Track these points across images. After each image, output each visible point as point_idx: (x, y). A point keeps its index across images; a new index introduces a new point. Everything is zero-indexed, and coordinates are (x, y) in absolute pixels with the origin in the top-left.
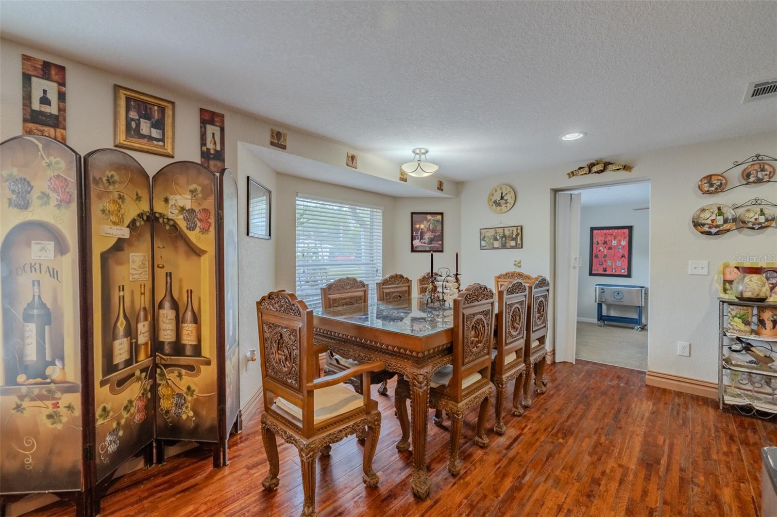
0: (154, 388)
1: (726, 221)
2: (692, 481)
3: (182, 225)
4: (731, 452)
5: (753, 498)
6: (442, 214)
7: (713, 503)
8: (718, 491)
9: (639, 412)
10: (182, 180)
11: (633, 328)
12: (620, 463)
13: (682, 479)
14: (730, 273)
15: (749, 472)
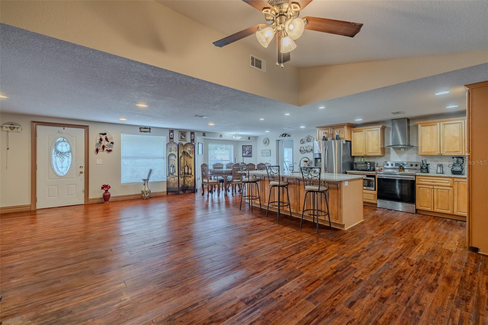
0: (184, 180)
1: (304, 150)
3: (189, 153)
6: (251, 146)
10: (189, 146)
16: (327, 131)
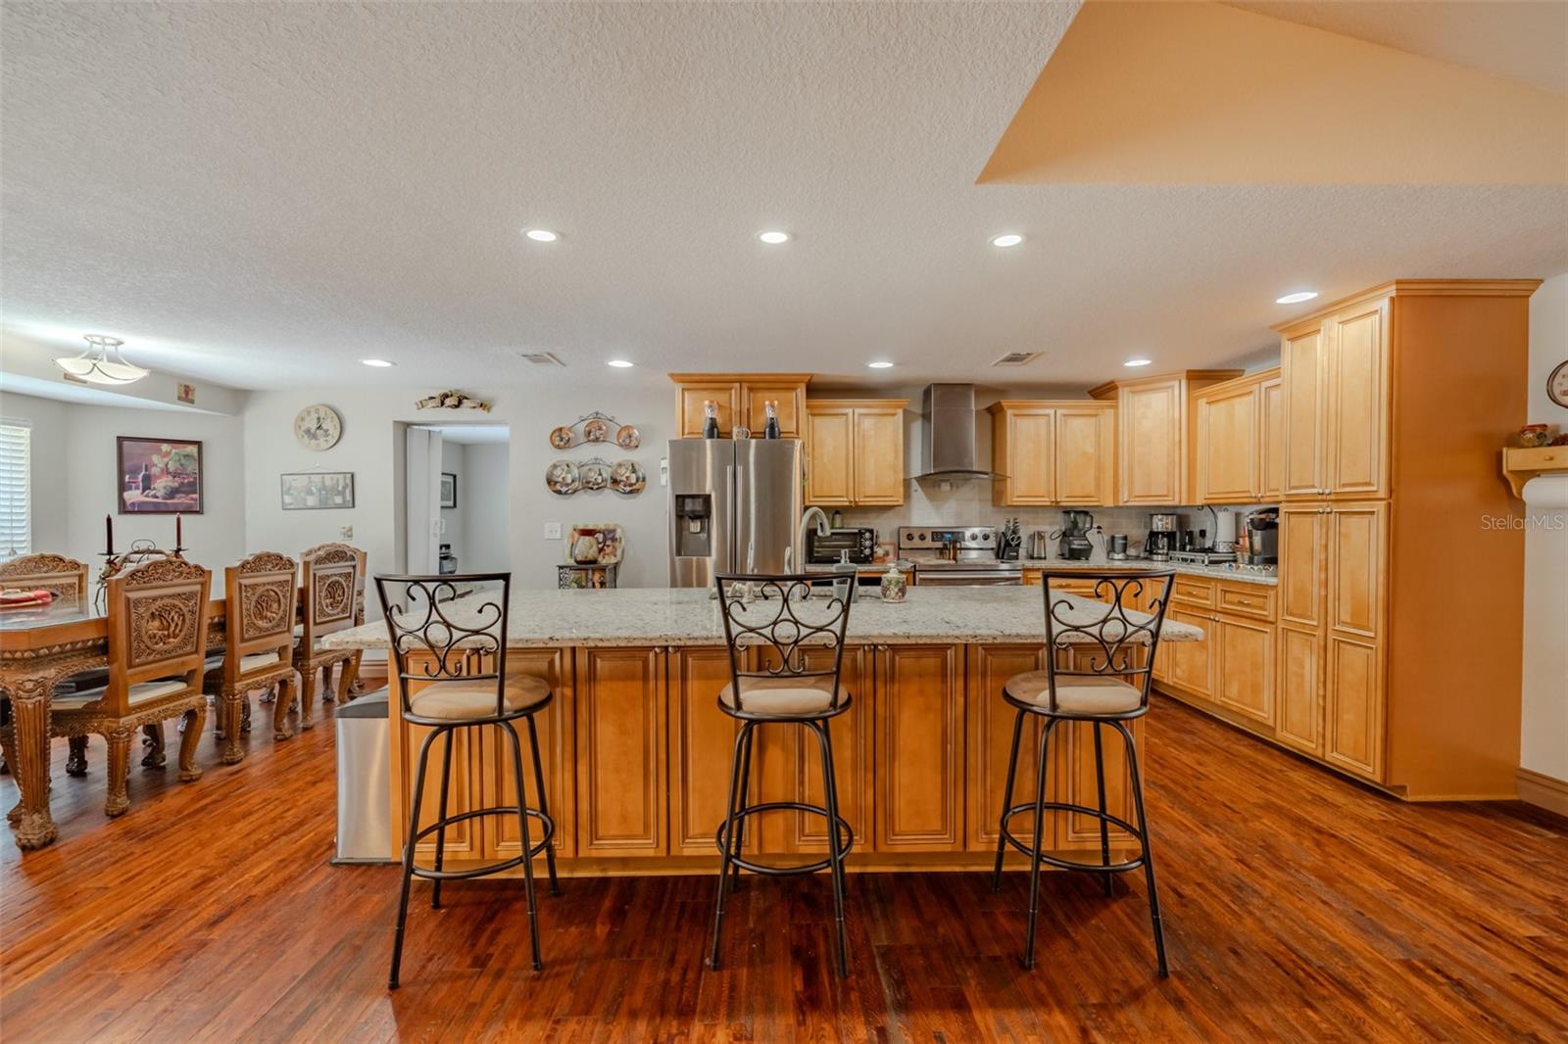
1: (574, 480)
6: (199, 444)
14: (574, 536)
16: (722, 397)
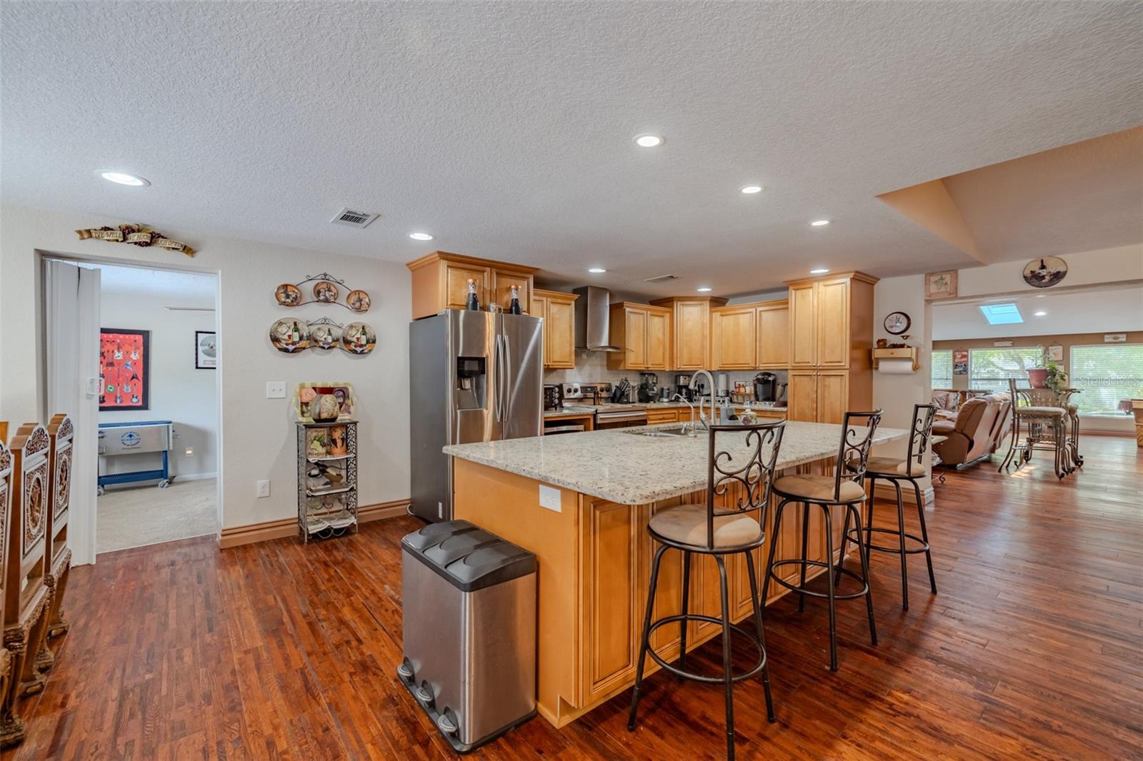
1: (301, 338)
2: (319, 620)
4: (332, 577)
5: (363, 604)
7: (342, 626)
8: (340, 615)
9: (231, 584)
11: (156, 486)
12: (244, 649)
13: (310, 624)
14: (306, 395)
15: (351, 584)
16: (479, 278)
